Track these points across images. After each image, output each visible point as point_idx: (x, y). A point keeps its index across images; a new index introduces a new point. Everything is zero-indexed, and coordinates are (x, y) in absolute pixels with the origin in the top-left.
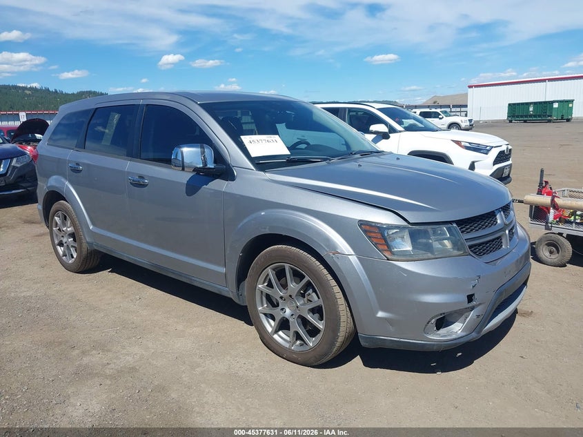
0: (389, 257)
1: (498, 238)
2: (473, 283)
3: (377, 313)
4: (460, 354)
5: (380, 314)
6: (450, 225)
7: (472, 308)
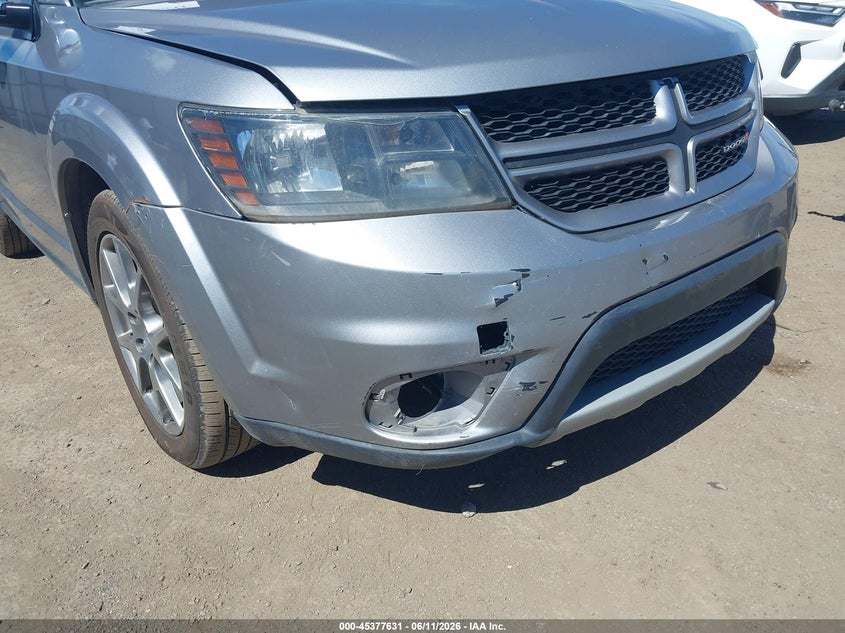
0: (249, 210)
1: (647, 162)
2: (500, 291)
3: (251, 363)
4: (561, 463)
5: (258, 368)
6: (449, 113)
7: (509, 363)
